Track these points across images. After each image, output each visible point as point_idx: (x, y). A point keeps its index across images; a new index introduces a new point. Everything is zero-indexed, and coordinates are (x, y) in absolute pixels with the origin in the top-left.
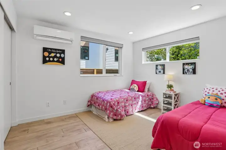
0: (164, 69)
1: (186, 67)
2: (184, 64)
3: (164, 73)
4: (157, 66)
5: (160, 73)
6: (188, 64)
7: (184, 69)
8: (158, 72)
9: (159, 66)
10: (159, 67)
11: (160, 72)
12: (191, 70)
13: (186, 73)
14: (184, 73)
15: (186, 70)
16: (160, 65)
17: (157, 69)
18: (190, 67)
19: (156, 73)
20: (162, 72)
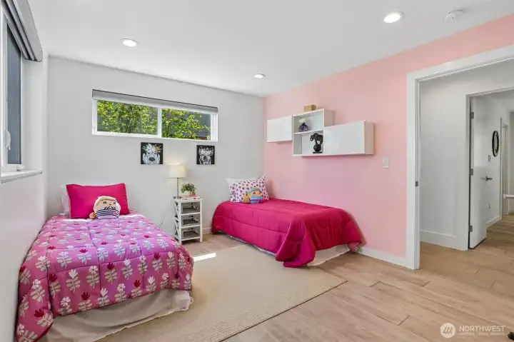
0: (161, 154)
1: (202, 152)
2: (199, 147)
3: (161, 162)
4: (144, 145)
5: (152, 163)
6: (204, 147)
7: (198, 156)
8: (146, 159)
9: (150, 145)
10: (150, 149)
11: (152, 159)
12: (209, 158)
13: (202, 164)
14: (198, 163)
15: (202, 158)
16: (153, 144)
17: (143, 152)
18: (207, 153)
19: (142, 162)
20: (157, 159)
